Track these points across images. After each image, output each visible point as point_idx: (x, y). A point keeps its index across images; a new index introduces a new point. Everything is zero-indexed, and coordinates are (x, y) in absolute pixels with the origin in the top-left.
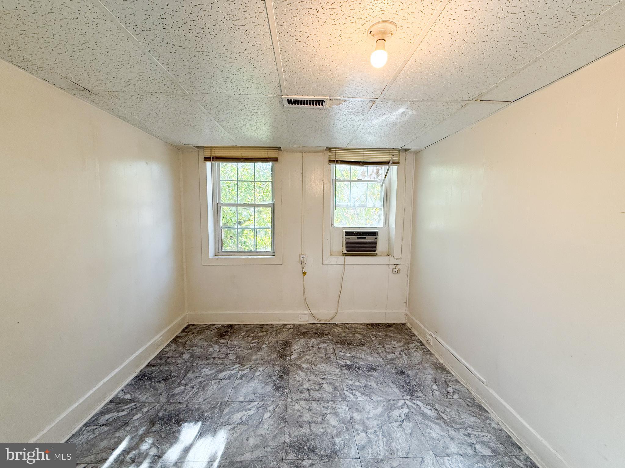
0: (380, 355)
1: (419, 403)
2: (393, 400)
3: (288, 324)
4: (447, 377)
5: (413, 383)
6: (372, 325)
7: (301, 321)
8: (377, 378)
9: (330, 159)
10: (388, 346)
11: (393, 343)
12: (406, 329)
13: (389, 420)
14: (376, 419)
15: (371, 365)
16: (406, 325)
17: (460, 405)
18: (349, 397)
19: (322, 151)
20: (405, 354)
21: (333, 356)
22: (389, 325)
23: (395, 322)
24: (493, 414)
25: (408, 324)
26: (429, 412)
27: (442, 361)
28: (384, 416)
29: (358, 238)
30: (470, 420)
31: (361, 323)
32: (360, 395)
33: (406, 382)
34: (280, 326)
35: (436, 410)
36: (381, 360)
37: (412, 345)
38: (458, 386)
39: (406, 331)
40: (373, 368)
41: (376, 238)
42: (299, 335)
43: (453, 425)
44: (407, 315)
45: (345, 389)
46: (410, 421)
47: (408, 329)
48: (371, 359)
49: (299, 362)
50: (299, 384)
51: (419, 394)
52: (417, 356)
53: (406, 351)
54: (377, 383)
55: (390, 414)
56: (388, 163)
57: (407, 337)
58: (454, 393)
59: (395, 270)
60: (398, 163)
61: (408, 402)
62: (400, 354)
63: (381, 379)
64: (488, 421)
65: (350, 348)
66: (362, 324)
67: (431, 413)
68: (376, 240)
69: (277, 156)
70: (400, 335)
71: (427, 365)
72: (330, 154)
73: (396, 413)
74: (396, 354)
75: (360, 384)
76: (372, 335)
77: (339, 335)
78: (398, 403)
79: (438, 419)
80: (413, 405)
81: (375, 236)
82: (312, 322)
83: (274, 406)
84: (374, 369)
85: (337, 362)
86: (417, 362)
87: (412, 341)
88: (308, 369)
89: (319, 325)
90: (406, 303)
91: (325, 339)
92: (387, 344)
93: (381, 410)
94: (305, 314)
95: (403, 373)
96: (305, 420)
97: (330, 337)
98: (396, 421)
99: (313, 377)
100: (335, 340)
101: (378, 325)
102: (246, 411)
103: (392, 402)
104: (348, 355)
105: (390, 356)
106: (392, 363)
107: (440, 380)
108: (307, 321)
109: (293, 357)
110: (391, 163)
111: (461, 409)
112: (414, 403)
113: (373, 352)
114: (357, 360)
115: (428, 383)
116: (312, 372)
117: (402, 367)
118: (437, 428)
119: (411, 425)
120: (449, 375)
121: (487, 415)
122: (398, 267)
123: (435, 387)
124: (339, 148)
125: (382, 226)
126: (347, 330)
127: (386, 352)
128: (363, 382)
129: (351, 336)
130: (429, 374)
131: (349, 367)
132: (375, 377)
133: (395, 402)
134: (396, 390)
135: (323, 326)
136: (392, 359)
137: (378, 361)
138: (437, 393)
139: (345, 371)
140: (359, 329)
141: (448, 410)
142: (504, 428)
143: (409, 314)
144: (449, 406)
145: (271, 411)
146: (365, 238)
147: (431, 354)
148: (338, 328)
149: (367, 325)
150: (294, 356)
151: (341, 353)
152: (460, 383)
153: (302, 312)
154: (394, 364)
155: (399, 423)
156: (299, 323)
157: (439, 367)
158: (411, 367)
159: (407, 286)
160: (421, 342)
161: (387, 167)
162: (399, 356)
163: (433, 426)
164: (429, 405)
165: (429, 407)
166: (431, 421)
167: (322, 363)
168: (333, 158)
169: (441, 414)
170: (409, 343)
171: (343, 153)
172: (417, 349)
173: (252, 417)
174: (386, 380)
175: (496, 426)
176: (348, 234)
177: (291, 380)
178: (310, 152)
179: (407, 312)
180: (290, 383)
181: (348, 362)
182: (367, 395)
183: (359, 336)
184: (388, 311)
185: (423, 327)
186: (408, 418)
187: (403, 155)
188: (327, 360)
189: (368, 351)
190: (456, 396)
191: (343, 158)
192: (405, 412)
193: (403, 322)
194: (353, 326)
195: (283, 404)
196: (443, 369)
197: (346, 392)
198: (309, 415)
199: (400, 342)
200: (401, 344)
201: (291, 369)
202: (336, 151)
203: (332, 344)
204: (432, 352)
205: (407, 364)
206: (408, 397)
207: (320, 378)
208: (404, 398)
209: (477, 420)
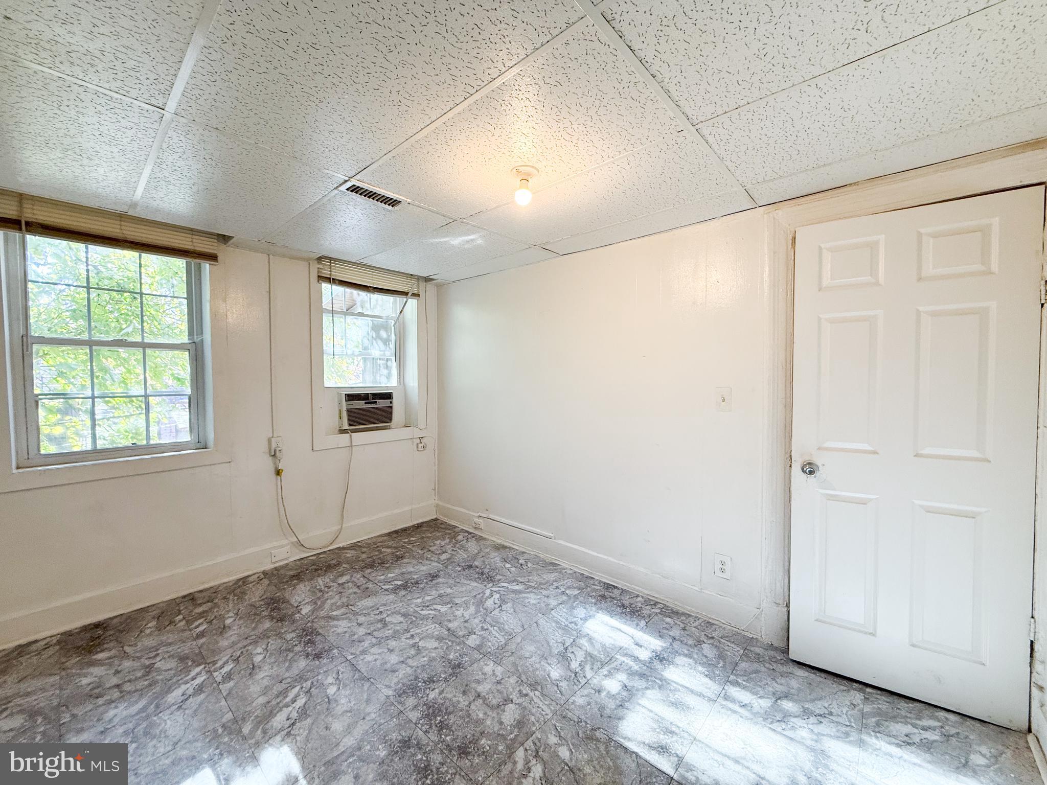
0: (432, 561)
1: (503, 584)
2: (479, 594)
3: (248, 576)
4: (512, 552)
5: (486, 571)
6: (396, 532)
7: (274, 563)
8: (447, 583)
9: (319, 275)
10: (435, 548)
11: (438, 542)
12: (442, 524)
13: (488, 612)
14: (475, 618)
15: (430, 574)
16: (438, 519)
17: (537, 570)
18: (430, 614)
19: (308, 260)
20: (459, 549)
21: (370, 585)
22: (419, 526)
23: (424, 520)
24: (564, 564)
25: (441, 516)
26: (517, 588)
27: (499, 541)
28: (480, 612)
29: (366, 403)
30: (552, 577)
31: (378, 534)
32: (440, 606)
33: (479, 573)
34: (236, 583)
35: (521, 582)
36: (436, 564)
37: (460, 538)
38: (526, 556)
39: (443, 526)
40: (434, 577)
41: (391, 402)
42: (288, 582)
43: (542, 587)
44: (437, 506)
45: (418, 609)
46: (507, 603)
47: (443, 523)
48: (424, 568)
49: (322, 613)
50: (347, 635)
51: (498, 577)
52: (472, 546)
53: (457, 546)
54: (451, 588)
55: (485, 607)
56: (406, 294)
57: (449, 532)
58: (526, 562)
59: (420, 445)
60: (418, 295)
61: (494, 589)
62: (453, 550)
63: (451, 581)
64: (564, 571)
65: (387, 568)
66: (380, 536)
67: (519, 587)
68: (391, 405)
69: (215, 252)
70: (439, 532)
71: (488, 550)
72: (321, 266)
73: (489, 603)
74: (449, 552)
75: (432, 597)
76: (405, 543)
77: (357, 560)
78: (485, 594)
79: (528, 589)
80: (500, 589)
81: (390, 399)
82: (298, 557)
83: (334, 675)
84: (437, 576)
85: (382, 588)
86: (476, 551)
87: (457, 534)
88: (347, 613)
89: (314, 558)
90: (435, 489)
91: (340, 570)
92: (431, 546)
93: (474, 607)
94: (281, 547)
95: (470, 567)
96: (395, 663)
97: (344, 565)
98: (495, 609)
99: (361, 619)
100: (357, 567)
101: (405, 530)
102: (287, 706)
103: (478, 596)
104: (390, 575)
105: (444, 557)
106: (452, 562)
107: (508, 558)
108: (286, 559)
109: (304, 612)
110: (410, 294)
111: (539, 572)
112: (499, 587)
113: (421, 561)
114: (407, 576)
115: (500, 564)
116: (356, 614)
117: (465, 562)
118: (532, 595)
119: (510, 605)
120: (513, 550)
121: (561, 567)
122: (423, 440)
123: (508, 565)
124: (336, 260)
125: (396, 385)
126: (364, 550)
127: (436, 554)
128: (434, 593)
129: (377, 553)
130: (495, 558)
131: (405, 587)
132: (443, 583)
133: (481, 595)
134: (475, 584)
135: (321, 556)
136: (448, 559)
137: (434, 567)
138: (513, 569)
139: (403, 593)
140: (381, 542)
141: (530, 578)
142: (576, 570)
143: (440, 503)
144: (529, 574)
145: (334, 682)
146: (376, 402)
147: (484, 539)
148: (349, 551)
149: (389, 534)
150: (306, 610)
151: (379, 578)
152: (526, 553)
153: (276, 544)
154: (455, 562)
155: (498, 609)
156: (272, 566)
157: (499, 548)
158: (474, 558)
159: (435, 465)
160: (467, 532)
161: (405, 299)
162: (453, 553)
163: (528, 595)
164: (513, 582)
165: (514, 584)
166: (523, 593)
167: (361, 598)
168: (326, 273)
169: (527, 583)
170: (455, 537)
171: (342, 268)
172: (468, 539)
173: (307, 706)
174: (458, 580)
175: (570, 572)
176: (351, 397)
177: (331, 638)
178: (284, 256)
179: (436, 502)
180: (332, 641)
181: (399, 583)
182: (449, 603)
183: (389, 550)
184: (414, 506)
185: (467, 512)
186: (503, 601)
187: (422, 284)
188: (366, 593)
189: (415, 562)
190: (529, 565)
191: (343, 277)
192: (497, 598)
193: (434, 517)
194: (369, 541)
195: (346, 667)
196: (505, 547)
197: (423, 612)
198: (394, 656)
199: (444, 539)
200: (447, 541)
201: (315, 625)
202: (330, 262)
203: (357, 572)
204: (484, 536)
205: (468, 557)
206: (491, 585)
207: (375, 615)
208: (488, 587)
209: (556, 574)
